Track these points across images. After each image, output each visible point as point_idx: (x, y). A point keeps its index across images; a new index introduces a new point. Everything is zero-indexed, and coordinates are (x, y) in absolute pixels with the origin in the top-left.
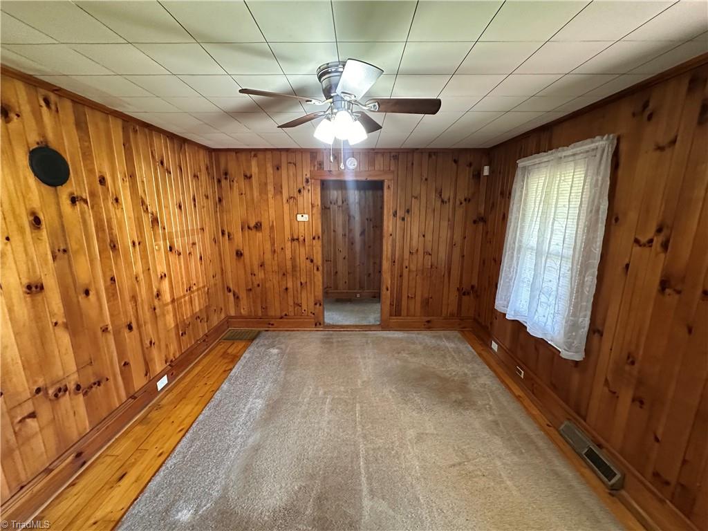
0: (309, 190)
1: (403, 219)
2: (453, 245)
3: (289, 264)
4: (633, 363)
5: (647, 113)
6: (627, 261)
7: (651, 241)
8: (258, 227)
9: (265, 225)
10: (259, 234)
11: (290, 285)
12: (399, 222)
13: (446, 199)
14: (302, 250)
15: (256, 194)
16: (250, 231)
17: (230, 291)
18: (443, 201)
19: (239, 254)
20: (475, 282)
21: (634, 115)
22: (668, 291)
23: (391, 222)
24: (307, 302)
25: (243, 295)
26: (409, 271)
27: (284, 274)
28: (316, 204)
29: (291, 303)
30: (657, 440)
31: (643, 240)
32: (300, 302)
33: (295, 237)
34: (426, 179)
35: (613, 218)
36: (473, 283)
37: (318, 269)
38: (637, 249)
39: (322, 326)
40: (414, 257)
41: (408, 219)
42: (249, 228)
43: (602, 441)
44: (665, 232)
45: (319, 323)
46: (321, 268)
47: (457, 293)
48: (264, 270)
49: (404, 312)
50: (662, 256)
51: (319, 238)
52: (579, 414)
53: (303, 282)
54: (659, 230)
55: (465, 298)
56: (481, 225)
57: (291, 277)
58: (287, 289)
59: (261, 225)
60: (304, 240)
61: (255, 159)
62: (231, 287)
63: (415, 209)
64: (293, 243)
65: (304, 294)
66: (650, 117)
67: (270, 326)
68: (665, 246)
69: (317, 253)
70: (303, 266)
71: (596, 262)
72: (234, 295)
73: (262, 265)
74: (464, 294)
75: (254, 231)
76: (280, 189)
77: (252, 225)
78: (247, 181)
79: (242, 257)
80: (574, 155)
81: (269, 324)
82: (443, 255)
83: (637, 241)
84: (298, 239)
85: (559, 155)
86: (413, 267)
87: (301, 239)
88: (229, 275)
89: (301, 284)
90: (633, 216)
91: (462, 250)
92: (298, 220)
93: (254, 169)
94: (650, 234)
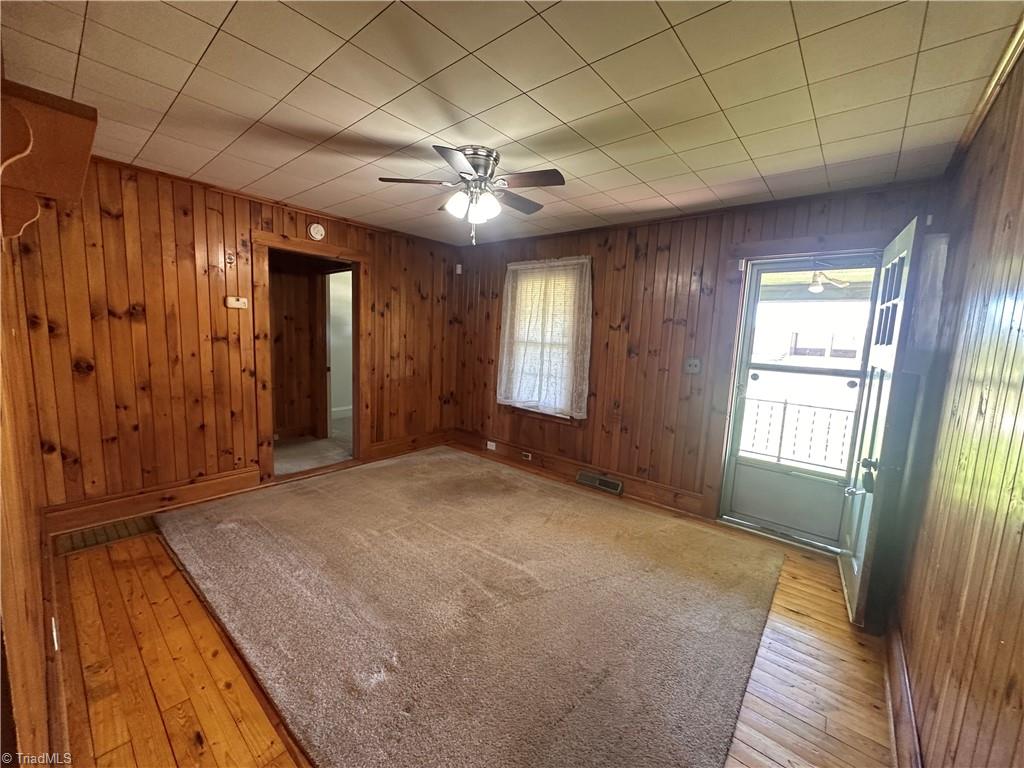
0: (247, 260)
1: (382, 315)
2: (432, 348)
3: (208, 382)
4: (618, 407)
5: (607, 247)
6: (606, 341)
7: (619, 326)
8: (136, 313)
9: (155, 310)
10: (139, 329)
11: (210, 419)
12: (378, 317)
13: (425, 295)
14: (234, 355)
15: (132, 249)
16: (116, 321)
17: (52, 449)
18: (422, 298)
19: (83, 368)
20: (453, 389)
21: (600, 245)
22: (633, 355)
23: (369, 317)
24: (244, 442)
25: (93, 453)
26: (391, 380)
27: (197, 401)
28: (262, 284)
29: (212, 450)
30: (637, 447)
31: (615, 326)
32: (229, 445)
33: (221, 334)
34: (405, 270)
35: (595, 314)
36: (452, 389)
37: (264, 387)
38: (612, 332)
39: (272, 478)
40: (396, 363)
41: (387, 314)
42: (112, 313)
43: (605, 470)
44: (626, 321)
45: (266, 476)
46: (269, 385)
47: (438, 402)
48: (151, 397)
49: (386, 434)
50: (626, 336)
51: (266, 336)
52: (586, 462)
53: (234, 410)
54: (623, 319)
55: (446, 406)
56: (456, 325)
57: (212, 405)
58: (203, 427)
59: (144, 310)
60: (239, 340)
61: (131, 184)
62: (55, 439)
63: (394, 303)
64: (215, 344)
65: (238, 434)
66: (610, 249)
67: (166, 503)
68: (627, 328)
69: (264, 360)
70: (236, 383)
71: (589, 344)
72: (64, 457)
73: (146, 387)
74: (445, 402)
75: (125, 321)
76: (189, 249)
77: (121, 307)
78: (109, 223)
79: (93, 374)
80: (565, 266)
81: (164, 499)
82: (424, 359)
83: (611, 327)
84: (226, 339)
85: (552, 264)
86: (395, 376)
87: (232, 337)
88: (52, 414)
89: (233, 414)
90: (607, 310)
91: (441, 353)
92: (229, 306)
93: (130, 204)
94: (618, 322)
